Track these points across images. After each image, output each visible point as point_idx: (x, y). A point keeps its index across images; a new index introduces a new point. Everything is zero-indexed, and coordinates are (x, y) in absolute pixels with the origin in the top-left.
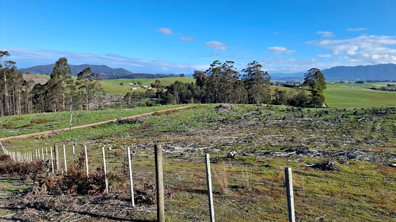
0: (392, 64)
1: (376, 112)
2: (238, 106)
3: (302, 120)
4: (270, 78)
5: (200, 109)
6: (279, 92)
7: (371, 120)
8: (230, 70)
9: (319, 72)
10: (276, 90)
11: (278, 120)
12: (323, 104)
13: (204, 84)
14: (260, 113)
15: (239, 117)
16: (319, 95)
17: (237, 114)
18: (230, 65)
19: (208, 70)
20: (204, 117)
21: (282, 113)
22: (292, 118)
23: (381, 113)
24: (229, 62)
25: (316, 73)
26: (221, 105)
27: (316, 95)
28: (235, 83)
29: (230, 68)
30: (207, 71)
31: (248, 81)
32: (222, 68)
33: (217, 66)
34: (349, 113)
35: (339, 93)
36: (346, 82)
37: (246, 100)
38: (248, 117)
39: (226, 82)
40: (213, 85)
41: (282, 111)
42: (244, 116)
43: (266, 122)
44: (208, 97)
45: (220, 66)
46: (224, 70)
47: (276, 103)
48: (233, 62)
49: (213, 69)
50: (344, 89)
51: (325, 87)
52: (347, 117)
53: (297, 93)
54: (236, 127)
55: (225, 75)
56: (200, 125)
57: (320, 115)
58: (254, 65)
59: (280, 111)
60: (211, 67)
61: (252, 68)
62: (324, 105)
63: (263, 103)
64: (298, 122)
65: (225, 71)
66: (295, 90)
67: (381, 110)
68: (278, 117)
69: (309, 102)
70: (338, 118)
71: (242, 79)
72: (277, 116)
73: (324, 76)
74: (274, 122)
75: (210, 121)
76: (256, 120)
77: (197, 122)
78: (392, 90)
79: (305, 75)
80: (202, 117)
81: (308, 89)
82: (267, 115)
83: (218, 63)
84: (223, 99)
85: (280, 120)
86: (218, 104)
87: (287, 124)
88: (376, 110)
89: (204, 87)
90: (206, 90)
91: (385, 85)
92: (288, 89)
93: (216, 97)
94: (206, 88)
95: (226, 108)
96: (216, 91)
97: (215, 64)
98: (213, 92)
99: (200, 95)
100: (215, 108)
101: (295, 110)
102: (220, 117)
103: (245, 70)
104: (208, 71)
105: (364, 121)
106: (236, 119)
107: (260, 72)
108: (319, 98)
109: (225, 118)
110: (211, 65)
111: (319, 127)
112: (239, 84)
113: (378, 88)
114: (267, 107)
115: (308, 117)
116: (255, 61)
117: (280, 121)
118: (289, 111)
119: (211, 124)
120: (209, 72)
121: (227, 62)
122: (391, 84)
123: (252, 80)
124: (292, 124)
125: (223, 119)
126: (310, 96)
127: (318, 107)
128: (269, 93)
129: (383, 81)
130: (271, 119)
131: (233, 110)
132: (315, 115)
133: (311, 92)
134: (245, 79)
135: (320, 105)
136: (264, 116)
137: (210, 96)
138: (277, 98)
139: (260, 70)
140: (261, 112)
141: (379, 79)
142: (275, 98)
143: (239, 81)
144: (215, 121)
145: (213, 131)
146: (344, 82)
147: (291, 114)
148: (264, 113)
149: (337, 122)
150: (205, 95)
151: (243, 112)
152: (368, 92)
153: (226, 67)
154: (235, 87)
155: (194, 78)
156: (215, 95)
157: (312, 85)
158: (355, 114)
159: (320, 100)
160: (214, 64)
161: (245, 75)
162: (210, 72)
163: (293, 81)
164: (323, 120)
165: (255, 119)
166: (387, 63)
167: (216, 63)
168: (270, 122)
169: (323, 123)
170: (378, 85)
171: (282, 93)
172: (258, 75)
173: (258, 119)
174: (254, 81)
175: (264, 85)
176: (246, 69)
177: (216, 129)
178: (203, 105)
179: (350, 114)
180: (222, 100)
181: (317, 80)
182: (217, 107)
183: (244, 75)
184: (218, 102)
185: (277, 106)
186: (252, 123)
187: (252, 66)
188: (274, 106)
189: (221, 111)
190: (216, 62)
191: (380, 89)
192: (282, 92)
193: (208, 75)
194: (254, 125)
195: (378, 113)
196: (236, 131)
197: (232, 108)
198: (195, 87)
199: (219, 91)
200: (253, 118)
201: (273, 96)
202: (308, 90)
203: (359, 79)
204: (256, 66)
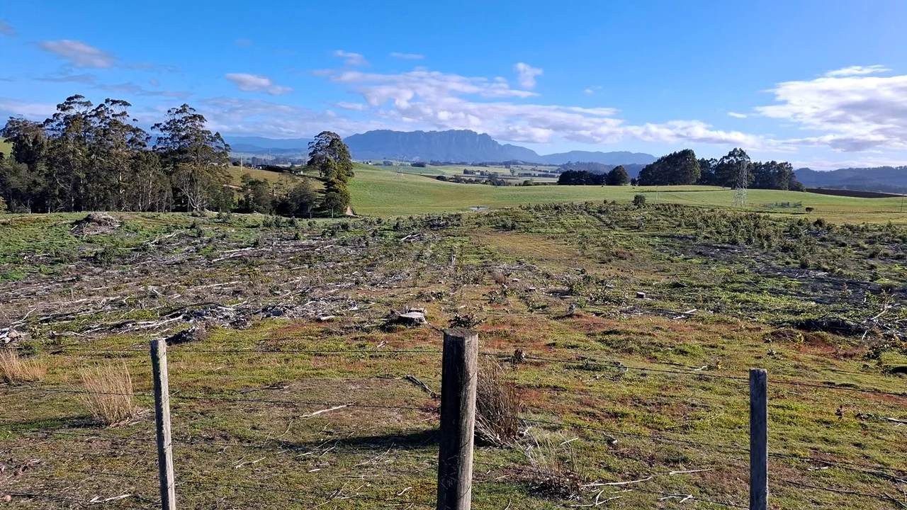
0: (470, 131)
1: (431, 224)
2: (143, 216)
3: (294, 246)
4: (227, 148)
5: (22, 229)
6: (252, 183)
7: (421, 240)
8: (116, 123)
9: (338, 140)
10: (244, 178)
11: (241, 248)
12: (346, 209)
13: (40, 159)
14: (200, 234)
15: (141, 245)
16: (337, 191)
17: (138, 239)
18: (117, 109)
19: (51, 118)
20: (37, 250)
21: (253, 231)
22: (275, 243)
23: (439, 226)
24: (114, 102)
25: (332, 143)
26: (89, 215)
27: (332, 190)
28: (134, 158)
29: (118, 119)
30: (48, 121)
31: (172, 153)
32: (96, 115)
33: (76, 110)
34: (386, 227)
35: (380, 187)
36: (395, 163)
37: (167, 200)
38: (168, 243)
39: (109, 154)
40: (67, 162)
41: (253, 227)
42: (156, 243)
43: (212, 253)
44: (55, 195)
45: (89, 110)
46: (101, 122)
47: (245, 208)
48: (125, 104)
49: (65, 118)
50: (388, 178)
51: (351, 174)
52: (381, 235)
53: (292, 186)
54: (133, 270)
55: (104, 135)
56: (22, 272)
57: (333, 234)
58: (185, 115)
59: (248, 227)
60: (58, 112)
61: (179, 121)
62: (349, 212)
63: (209, 209)
64: (286, 250)
65: (103, 125)
66: (288, 179)
67: (439, 219)
68: (242, 242)
69: (318, 206)
70: (365, 239)
71: (154, 147)
72: (242, 240)
73: (347, 150)
74: (232, 253)
75: (57, 261)
76: (188, 251)
77: (12, 265)
78: (470, 181)
79: (311, 145)
80: (28, 252)
81: (319, 176)
82: (217, 238)
83: (80, 103)
84: (102, 200)
85: (248, 249)
86: (84, 214)
87: (262, 255)
88: (431, 221)
89: (42, 167)
90: (46, 176)
91: (459, 171)
92: (273, 176)
93: (80, 195)
94: (44, 168)
95: (106, 224)
96: (78, 178)
97: (72, 105)
98: (69, 180)
99: (29, 189)
100: (72, 224)
101: (283, 225)
102: (89, 249)
103: (162, 127)
104: (52, 121)
105: (409, 242)
106: (133, 250)
107: (203, 132)
108: (337, 196)
109: (100, 250)
110: (58, 106)
111: (327, 258)
112: (147, 160)
113: (450, 177)
114: (219, 218)
115: (309, 238)
116: (187, 106)
117: (246, 251)
118: (270, 226)
119: (57, 268)
120: (54, 124)
121: (107, 101)
122: (469, 168)
123: (180, 151)
124: (272, 256)
125: (97, 254)
126: (321, 192)
127: (338, 215)
128: (227, 184)
129: (457, 164)
130: (225, 246)
131: (128, 228)
132: (324, 234)
133: (323, 183)
134: (162, 148)
135: (342, 211)
136: (210, 241)
137: (61, 191)
138: (246, 196)
139: (201, 129)
140: (201, 231)
141: (452, 160)
142: (242, 197)
143: (146, 152)
144: (71, 260)
145: (64, 287)
146: (390, 164)
147: (272, 232)
148: (209, 232)
149: (363, 247)
150: (44, 188)
151: (155, 233)
152: (428, 184)
153: (106, 115)
154: (135, 169)
155: (5, 142)
156: (75, 188)
157: (325, 168)
158: (396, 228)
159: (341, 200)
160: (70, 104)
161: (162, 138)
162: (58, 125)
163: (290, 156)
164: (338, 243)
165: (186, 249)
166: (462, 129)
167: (76, 102)
168: (223, 253)
169: (335, 250)
170: (449, 172)
171: (259, 186)
172: (196, 140)
173: (192, 249)
174: (187, 155)
175: (216, 164)
176: (164, 124)
177: (73, 280)
178: (36, 216)
179: (388, 230)
180: (99, 202)
181: (335, 159)
182: (77, 222)
183: (158, 138)
184: (88, 206)
185: (242, 215)
186: (178, 260)
187: (178, 117)
188: (236, 215)
189: (89, 231)
190: (75, 100)
191: (452, 179)
192: (260, 183)
193: (51, 133)
194: (182, 263)
195: (434, 226)
196: (130, 281)
197: (122, 224)
198: (9, 167)
199: (88, 177)
200: (180, 246)
201: (239, 191)
202: (317, 178)
203: (418, 157)
204: (190, 118)
